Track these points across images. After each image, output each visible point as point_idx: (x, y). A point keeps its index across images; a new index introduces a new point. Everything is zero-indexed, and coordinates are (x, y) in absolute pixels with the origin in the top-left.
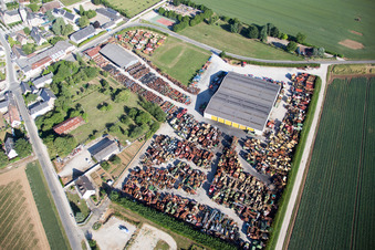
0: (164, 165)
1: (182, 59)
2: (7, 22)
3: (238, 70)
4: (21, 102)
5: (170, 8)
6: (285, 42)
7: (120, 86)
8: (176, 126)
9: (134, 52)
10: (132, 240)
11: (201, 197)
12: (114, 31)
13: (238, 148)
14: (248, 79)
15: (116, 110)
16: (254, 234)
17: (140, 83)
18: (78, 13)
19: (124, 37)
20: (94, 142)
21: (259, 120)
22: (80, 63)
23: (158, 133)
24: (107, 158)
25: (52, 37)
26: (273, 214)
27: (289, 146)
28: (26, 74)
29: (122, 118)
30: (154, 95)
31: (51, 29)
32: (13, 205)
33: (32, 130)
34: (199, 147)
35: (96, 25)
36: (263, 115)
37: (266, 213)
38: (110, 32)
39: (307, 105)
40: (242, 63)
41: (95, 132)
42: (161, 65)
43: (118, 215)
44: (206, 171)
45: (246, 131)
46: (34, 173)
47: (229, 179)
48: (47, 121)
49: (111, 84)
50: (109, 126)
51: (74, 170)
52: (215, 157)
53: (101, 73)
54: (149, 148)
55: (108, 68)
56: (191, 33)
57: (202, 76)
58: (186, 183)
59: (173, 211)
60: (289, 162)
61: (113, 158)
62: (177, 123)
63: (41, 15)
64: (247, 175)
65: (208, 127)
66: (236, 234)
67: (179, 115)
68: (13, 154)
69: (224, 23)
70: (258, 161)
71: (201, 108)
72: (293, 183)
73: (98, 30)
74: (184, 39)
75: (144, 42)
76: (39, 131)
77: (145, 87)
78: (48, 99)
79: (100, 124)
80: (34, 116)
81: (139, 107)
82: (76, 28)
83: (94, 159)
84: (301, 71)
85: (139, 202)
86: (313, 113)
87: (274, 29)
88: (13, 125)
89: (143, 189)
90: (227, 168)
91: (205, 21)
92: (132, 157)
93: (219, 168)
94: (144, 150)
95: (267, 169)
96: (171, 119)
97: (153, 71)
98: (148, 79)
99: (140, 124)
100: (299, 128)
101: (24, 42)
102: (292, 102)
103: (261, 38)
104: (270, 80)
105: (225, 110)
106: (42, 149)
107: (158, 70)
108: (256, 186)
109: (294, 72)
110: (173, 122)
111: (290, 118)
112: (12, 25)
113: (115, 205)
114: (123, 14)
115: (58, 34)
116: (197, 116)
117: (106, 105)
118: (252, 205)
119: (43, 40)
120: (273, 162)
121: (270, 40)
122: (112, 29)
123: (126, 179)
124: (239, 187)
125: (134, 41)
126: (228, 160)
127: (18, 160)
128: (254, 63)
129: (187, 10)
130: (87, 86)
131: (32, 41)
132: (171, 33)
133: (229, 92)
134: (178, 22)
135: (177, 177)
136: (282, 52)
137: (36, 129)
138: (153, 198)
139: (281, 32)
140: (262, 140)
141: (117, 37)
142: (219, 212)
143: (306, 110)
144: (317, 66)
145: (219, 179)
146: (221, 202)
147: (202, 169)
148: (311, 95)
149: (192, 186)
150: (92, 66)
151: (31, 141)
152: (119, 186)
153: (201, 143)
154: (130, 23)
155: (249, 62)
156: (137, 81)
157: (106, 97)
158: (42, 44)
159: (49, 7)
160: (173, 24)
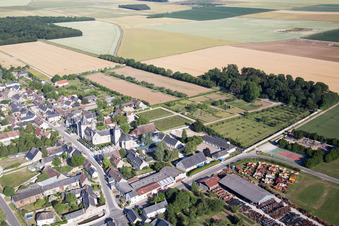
2: (94, 143)
5: (291, 141)
9: (262, 187)
12: (228, 161)
17: (282, 224)
18: (180, 140)
19: (243, 169)
22: (196, 194)
25: (152, 161)
28: (133, 199)
31: (149, 153)
35: (207, 153)
38: (223, 163)
42: (305, 205)
55: (233, 203)
56: (330, 171)
63: (134, 138)
73: (209, 160)
82: (181, 156)
97: (295, 211)
98: (291, 220)
101: (120, 164)
107: (300, 210)
112: (102, 146)
114: (238, 145)
115: (160, 160)
119: (145, 164)
122: (225, 159)
125: (258, 174)
129: (313, 144)
130: (212, 221)
131: (129, 165)
132: (303, 170)
134: (308, 157)
141: (235, 168)
150: (212, 199)
154: (244, 154)
156: (278, 221)
158: (144, 168)
159: (143, 130)
160: (301, 159)
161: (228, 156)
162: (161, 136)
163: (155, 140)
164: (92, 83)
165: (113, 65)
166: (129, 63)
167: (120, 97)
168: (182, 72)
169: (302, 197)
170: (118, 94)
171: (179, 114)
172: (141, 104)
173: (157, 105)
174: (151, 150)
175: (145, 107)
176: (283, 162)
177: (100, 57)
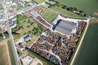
0: (42, 43)
1: (50, 15)
2: (7, 4)
3: (65, 19)
4: (8, 24)
5: (49, 2)
6: (78, 12)
7: (33, 22)
8: (47, 33)
9: (38, 13)
10: (32, 62)
11: (51, 52)
13: (62, 40)
14: (67, 22)
15: (32, 28)
16: (64, 63)
17: (39, 21)
18: (25, 2)
19: (36, 9)
20: (25, 36)
21: (69, 33)
22: (24, 15)
23: (42, 35)
24: (28, 40)
25: (18, 8)
26: (70, 58)
27: (76, 40)
28: (10, 17)
29: (33, 30)
30: (42, 25)
31: (18, 6)
32: (3, 50)
33: (10, 32)
34: (52, 39)
35: (29, 5)
36: (70, 32)
37: (68, 58)
38: (32, 8)
39: (82, 30)
40: (66, 17)
41: (26, 33)
42: (45, 17)
43: (29, 55)
44: (53, 45)
45: (65, 36)
46: (9, 43)
47: (59, 48)
48: (14, 30)
49: (31, 21)
50: (29, 32)
51: (19, 43)
52: (56, 42)
53: (29, 18)
54: (39, 38)
55: (31, 17)
56: (54, 9)
57: (55, 20)
58: (47, 48)
59: (43, 55)
60: (76, 45)
61: (29, 40)
62: (47, 32)
63: (15, 2)
64: (64, 47)
65: (55, 34)
66: (59, 63)
67: (48, 30)
68: (4, 37)
69: (62, 6)
70: (67, 44)
71: (54, 29)
72: (76, 51)
73: (30, 7)
74: (52, 10)
75: (41, 11)
76: (12, 32)
77: (40, 22)
78: (15, 24)
79: (27, 31)
80: (11, 28)
81: (38, 28)
82: (24, 6)
83: (24, 40)
84: (82, 20)
85: (34, 52)
86: (84, 32)
87: (76, 9)
88: (5, 30)
89: (36, 49)
90: (59, 45)
91: (58, 6)
92: (34, 41)
93: (56, 45)
94: (37, 39)
95: (69, 46)
96: (45, 31)
97: (42, 18)
98: (41, 20)
99: (37, 32)
100: (79, 36)
101: (11, 9)
102: (79, 29)
103: (72, 11)
104: (73, 23)
105: (60, 30)
106: (12, 37)
107: (44, 18)
108: (66, 51)
109: (80, 20)
110: (46, 32)
111: (77, 33)
112: (8, 5)
113: (28, 52)
115: (20, 7)
116: (52, 31)
117: (29, 26)
118: (64, 56)
119: (15, 9)
120: (71, 45)
121: (75, 12)
122: (33, 7)
123: (32, 46)
124: (61, 51)
125: (39, 10)
126: (59, 43)
127: (6, 39)
128: (69, 18)
129: (53, 3)
130: (25, 21)
131: (13, 9)
132: (48, 9)
133: (62, 25)
134: (50, 6)
135: (45, 47)
136: (77, 15)
137: (11, 31)
138: (38, 51)
139: (77, 10)
140: (69, 38)
141: (34, 9)
142: (55, 57)
143: (82, 31)
144: (86, 19)
145: (56, 48)
146: (56, 54)
147: (52, 45)
148: (84, 27)
149: (49, 49)
150: (27, 16)
151: (9, 34)
152: (30, 48)
153: (53, 38)
154: (38, 5)
155: (68, 17)
156: (38, 21)
157: (29, 24)
163: (20, 3)
169: (45, 15)
176: (45, 7)
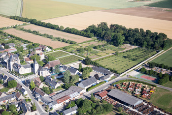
2: (20, 73)
9: (134, 96)
12: (111, 82)
22: (94, 102)
28: (54, 107)
38: (108, 83)
53: (114, 109)
63: (47, 70)
73: (98, 82)
75: (139, 90)
82: (80, 80)
97: (156, 110)
107: (160, 109)
112: (26, 75)
114: (116, 72)
115: (67, 82)
119: (59, 85)
125: (131, 89)
129: (162, 70)
131: (47, 86)
132: (158, 86)
158: (58, 88)
159: (52, 64)
160: (155, 79)
161: (110, 79)
162: (65, 68)
163: (62, 70)
164: (9, 35)
165: (21, 23)
166: (32, 22)
167: (31, 44)
168: (71, 27)
169: (159, 101)
170: (29, 42)
171: (73, 54)
172: (47, 48)
173: (58, 49)
174: (59, 77)
175: (50, 50)
176: (144, 81)
177: (11, 18)
